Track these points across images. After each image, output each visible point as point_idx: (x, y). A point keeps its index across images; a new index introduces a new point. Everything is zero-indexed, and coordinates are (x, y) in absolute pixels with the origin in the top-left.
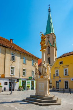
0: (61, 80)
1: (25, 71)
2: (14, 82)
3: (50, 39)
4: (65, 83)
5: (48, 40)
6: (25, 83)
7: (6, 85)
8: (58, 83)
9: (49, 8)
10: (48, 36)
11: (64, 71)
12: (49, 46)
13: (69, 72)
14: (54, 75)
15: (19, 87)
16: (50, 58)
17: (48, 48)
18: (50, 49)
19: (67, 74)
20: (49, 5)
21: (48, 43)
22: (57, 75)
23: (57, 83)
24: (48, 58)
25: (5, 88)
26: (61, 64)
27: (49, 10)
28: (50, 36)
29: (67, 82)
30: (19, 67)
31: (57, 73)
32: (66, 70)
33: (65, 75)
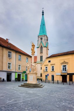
0: (48, 75)
1: (20, 66)
2: (11, 75)
5: (41, 41)
11: (52, 68)
12: (41, 46)
14: (44, 70)
15: (16, 79)
16: (42, 56)
17: (41, 48)
20: (43, 8)
21: (41, 43)
22: (46, 71)
24: (41, 56)
25: (4, 79)
27: (43, 13)
28: (43, 37)
29: (53, 76)
30: (15, 63)
31: (46, 69)
32: (53, 67)
33: (52, 71)
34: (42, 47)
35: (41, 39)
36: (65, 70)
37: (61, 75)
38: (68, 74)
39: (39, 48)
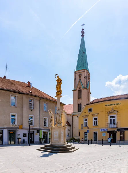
0: (89, 131)
1: (46, 120)
2: (33, 134)
3: (81, 77)
4: (94, 134)
5: (79, 79)
6: (47, 134)
7: (25, 136)
8: (87, 134)
9: (83, 29)
10: (79, 74)
11: (94, 120)
12: (80, 88)
13: (99, 121)
14: (82, 125)
15: (40, 139)
16: (81, 104)
17: (79, 90)
18: (81, 92)
19: (96, 124)
20: (83, 25)
21: (79, 83)
22: (85, 126)
23: (85, 134)
25: (24, 140)
26: (90, 112)
27: (83, 32)
28: (82, 73)
29: (96, 133)
30: (38, 116)
31: (85, 123)
32: (96, 119)
33: (93, 125)
34: (81, 90)
35: (80, 76)
36: (114, 124)
37: (108, 132)
38: (118, 130)
39: (76, 90)
